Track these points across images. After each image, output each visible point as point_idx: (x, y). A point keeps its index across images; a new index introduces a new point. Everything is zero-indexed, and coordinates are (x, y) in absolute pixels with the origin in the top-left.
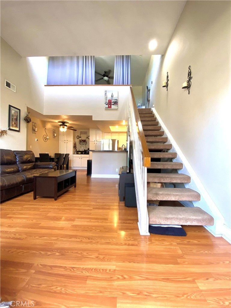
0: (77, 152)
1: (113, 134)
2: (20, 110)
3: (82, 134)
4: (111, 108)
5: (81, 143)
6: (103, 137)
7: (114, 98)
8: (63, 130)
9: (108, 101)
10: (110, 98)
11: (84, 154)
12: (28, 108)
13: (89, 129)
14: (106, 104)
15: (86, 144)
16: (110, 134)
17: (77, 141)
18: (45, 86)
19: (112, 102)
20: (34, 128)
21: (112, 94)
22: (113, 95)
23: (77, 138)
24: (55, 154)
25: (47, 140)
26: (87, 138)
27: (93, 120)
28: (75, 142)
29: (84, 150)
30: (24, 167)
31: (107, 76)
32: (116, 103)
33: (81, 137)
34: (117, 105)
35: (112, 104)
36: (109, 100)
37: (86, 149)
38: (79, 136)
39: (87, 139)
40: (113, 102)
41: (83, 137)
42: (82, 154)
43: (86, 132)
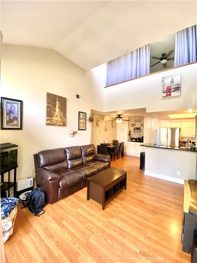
0: (132, 139)
1: (172, 121)
2: (86, 113)
3: (136, 122)
4: (171, 96)
5: (135, 131)
6: (159, 125)
7: (176, 83)
8: (119, 121)
9: (167, 89)
10: (169, 85)
11: (138, 142)
12: (91, 110)
13: (143, 117)
14: (164, 93)
15: (140, 132)
16: (168, 121)
17: (132, 129)
18: (105, 88)
19: (172, 88)
20: (98, 122)
21: (173, 78)
22: (173, 80)
23: (132, 126)
24: (113, 141)
25: (107, 130)
26: (141, 125)
27: (147, 112)
28: (130, 130)
29: (139, 137)
30: (86, 159)
31: (165, 59)
32: (178, 88)
33: (135, 125)
34: (180, 91)
35: (172, 91)
36: (167, 87)
37: (140, 137)
38: (134, 124)
39: (141, 127)
40: (174, 88)
41: (138, 125)
42: (136, 141)
43: (141, 120)
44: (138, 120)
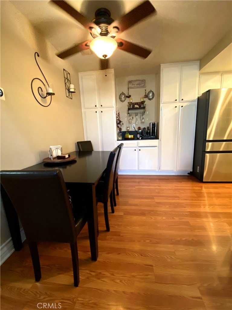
0: (124, 135)
3: (132, 88)
17: (122, 107)
23: (121, 101)
29: (139, 128)
33: (130, 96)
38: (127, 95)
39: (146, 101)
42: (136, 138)
43: (143, 81)
44: (137, 83)
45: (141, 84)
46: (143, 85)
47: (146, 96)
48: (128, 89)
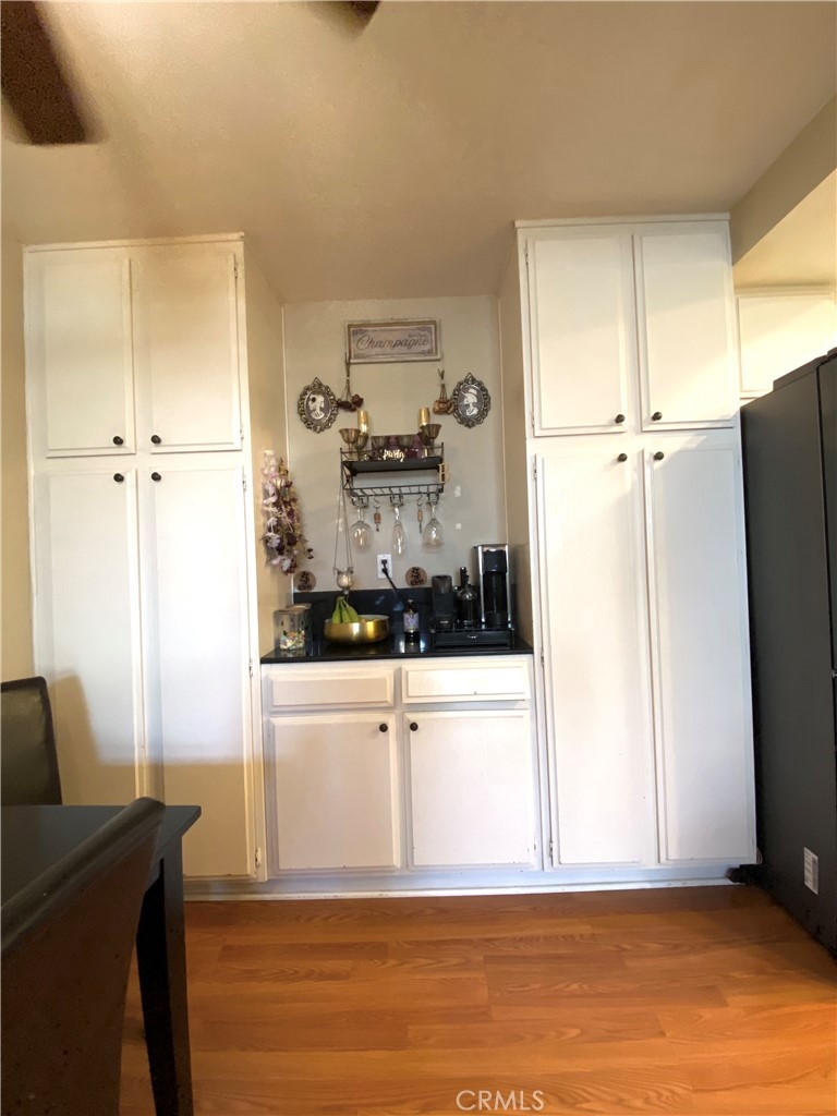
15: (430, 494)
29: (416, 574)
33: (358, 403)
43: (429, 327)
44: (394, 336)
45: (415, 343)
46: (427, 348)
47: (449, 405)
48: (348, 364)
